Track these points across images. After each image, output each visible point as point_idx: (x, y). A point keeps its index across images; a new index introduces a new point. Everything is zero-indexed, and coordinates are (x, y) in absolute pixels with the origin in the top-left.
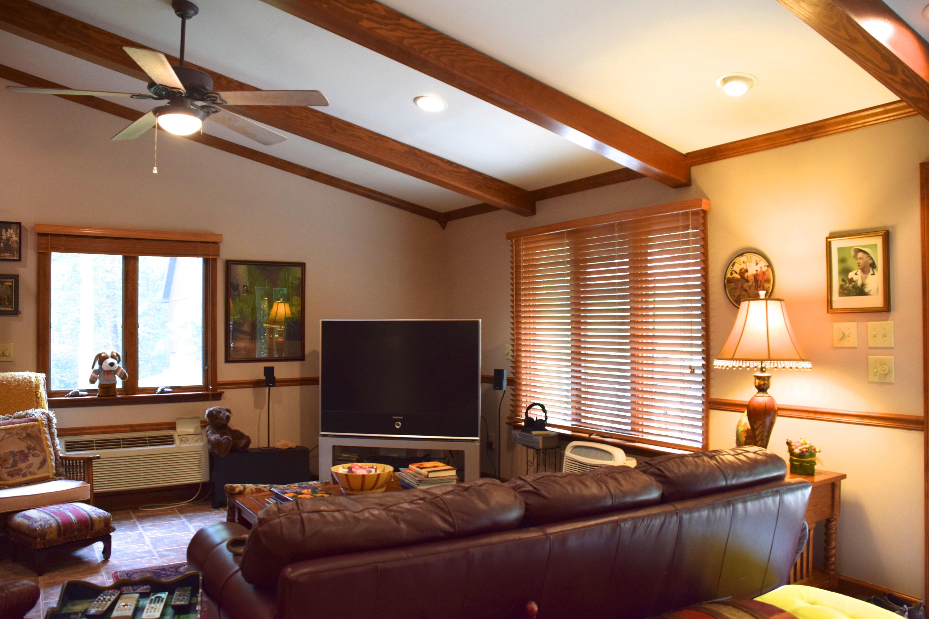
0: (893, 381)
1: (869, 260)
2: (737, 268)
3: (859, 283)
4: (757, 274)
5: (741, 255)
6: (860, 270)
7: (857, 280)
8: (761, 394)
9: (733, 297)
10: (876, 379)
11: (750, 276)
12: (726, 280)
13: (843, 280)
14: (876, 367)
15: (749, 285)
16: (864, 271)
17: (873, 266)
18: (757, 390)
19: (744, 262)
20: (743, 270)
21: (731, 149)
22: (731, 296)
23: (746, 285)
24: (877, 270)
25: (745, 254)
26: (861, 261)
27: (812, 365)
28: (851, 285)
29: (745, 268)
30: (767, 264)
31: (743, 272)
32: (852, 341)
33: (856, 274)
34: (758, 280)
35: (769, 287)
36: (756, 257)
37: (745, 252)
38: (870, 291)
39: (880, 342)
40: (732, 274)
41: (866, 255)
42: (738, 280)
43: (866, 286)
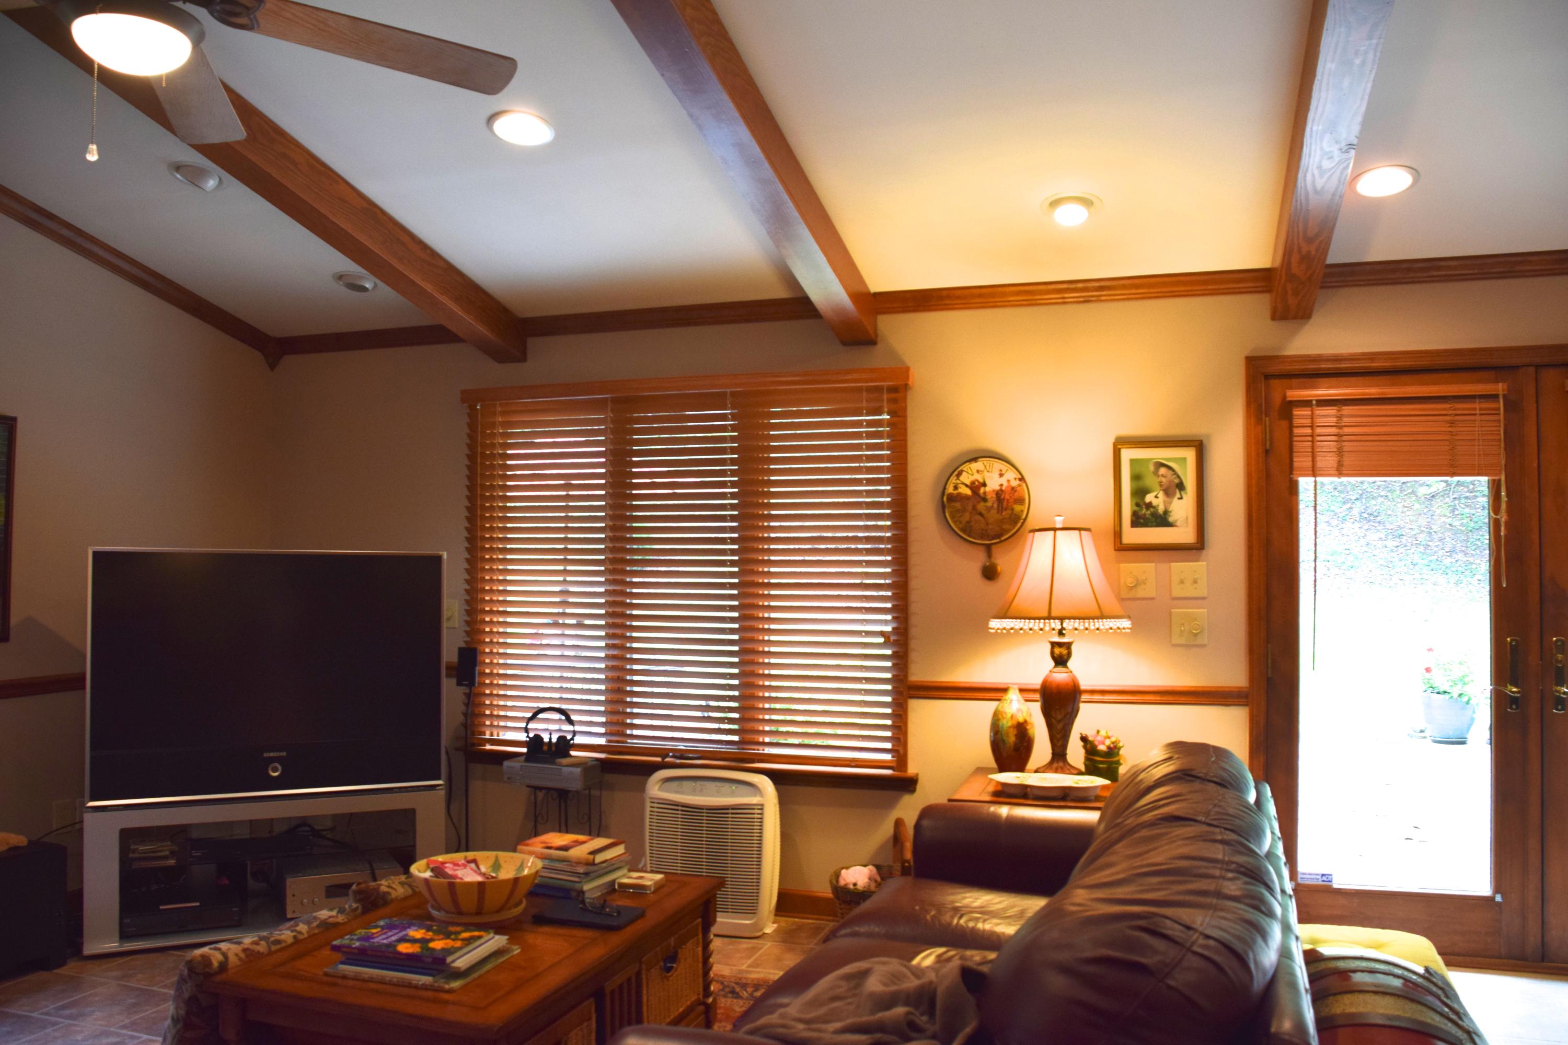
0: (1206, 642)
1: (1175, 478)
2: (966, 478)
3: (1161, 509)
4: (1001, 490)
5: (975, 459)
6: (1161, 492)
7: (1158, 505)
8: (1060, 669)
9: (958, 523)
10: (1182, 641)
11: (989, 492)
12: (945, 499)
13: (1137, 505)
14: (1183, 624)
15: (986, 506)
16: (1168, 493)
17: (1181, 486)
18: (1053, 664)
19: (978, 471)
20: (977, 483)
21: (958, 297)
22: (955, 522)
23: (981, 506)
24: (1186, 493)
25: (980, 459)
26: (1163, 480)
27: (1132, 624)
28: (1149, 512)
29: (981, 480)
30: (1020, 477)
31: (975, 487)
32: (1148, 590)
33: (1156, 497)
34: (1004, 499)
35: (1022, 511)
36: (998, 465)
37: (982, 455)
38: (1176, 521)
39: (1190, 591)
40: (956, 488)
41: (1171, 472)
42: (967, 498)
43: (1171, 514)
